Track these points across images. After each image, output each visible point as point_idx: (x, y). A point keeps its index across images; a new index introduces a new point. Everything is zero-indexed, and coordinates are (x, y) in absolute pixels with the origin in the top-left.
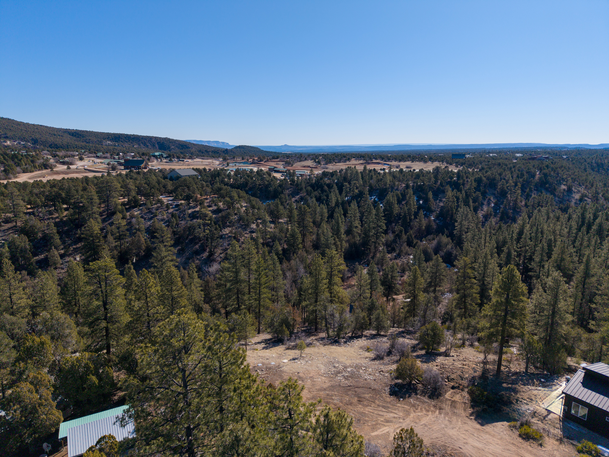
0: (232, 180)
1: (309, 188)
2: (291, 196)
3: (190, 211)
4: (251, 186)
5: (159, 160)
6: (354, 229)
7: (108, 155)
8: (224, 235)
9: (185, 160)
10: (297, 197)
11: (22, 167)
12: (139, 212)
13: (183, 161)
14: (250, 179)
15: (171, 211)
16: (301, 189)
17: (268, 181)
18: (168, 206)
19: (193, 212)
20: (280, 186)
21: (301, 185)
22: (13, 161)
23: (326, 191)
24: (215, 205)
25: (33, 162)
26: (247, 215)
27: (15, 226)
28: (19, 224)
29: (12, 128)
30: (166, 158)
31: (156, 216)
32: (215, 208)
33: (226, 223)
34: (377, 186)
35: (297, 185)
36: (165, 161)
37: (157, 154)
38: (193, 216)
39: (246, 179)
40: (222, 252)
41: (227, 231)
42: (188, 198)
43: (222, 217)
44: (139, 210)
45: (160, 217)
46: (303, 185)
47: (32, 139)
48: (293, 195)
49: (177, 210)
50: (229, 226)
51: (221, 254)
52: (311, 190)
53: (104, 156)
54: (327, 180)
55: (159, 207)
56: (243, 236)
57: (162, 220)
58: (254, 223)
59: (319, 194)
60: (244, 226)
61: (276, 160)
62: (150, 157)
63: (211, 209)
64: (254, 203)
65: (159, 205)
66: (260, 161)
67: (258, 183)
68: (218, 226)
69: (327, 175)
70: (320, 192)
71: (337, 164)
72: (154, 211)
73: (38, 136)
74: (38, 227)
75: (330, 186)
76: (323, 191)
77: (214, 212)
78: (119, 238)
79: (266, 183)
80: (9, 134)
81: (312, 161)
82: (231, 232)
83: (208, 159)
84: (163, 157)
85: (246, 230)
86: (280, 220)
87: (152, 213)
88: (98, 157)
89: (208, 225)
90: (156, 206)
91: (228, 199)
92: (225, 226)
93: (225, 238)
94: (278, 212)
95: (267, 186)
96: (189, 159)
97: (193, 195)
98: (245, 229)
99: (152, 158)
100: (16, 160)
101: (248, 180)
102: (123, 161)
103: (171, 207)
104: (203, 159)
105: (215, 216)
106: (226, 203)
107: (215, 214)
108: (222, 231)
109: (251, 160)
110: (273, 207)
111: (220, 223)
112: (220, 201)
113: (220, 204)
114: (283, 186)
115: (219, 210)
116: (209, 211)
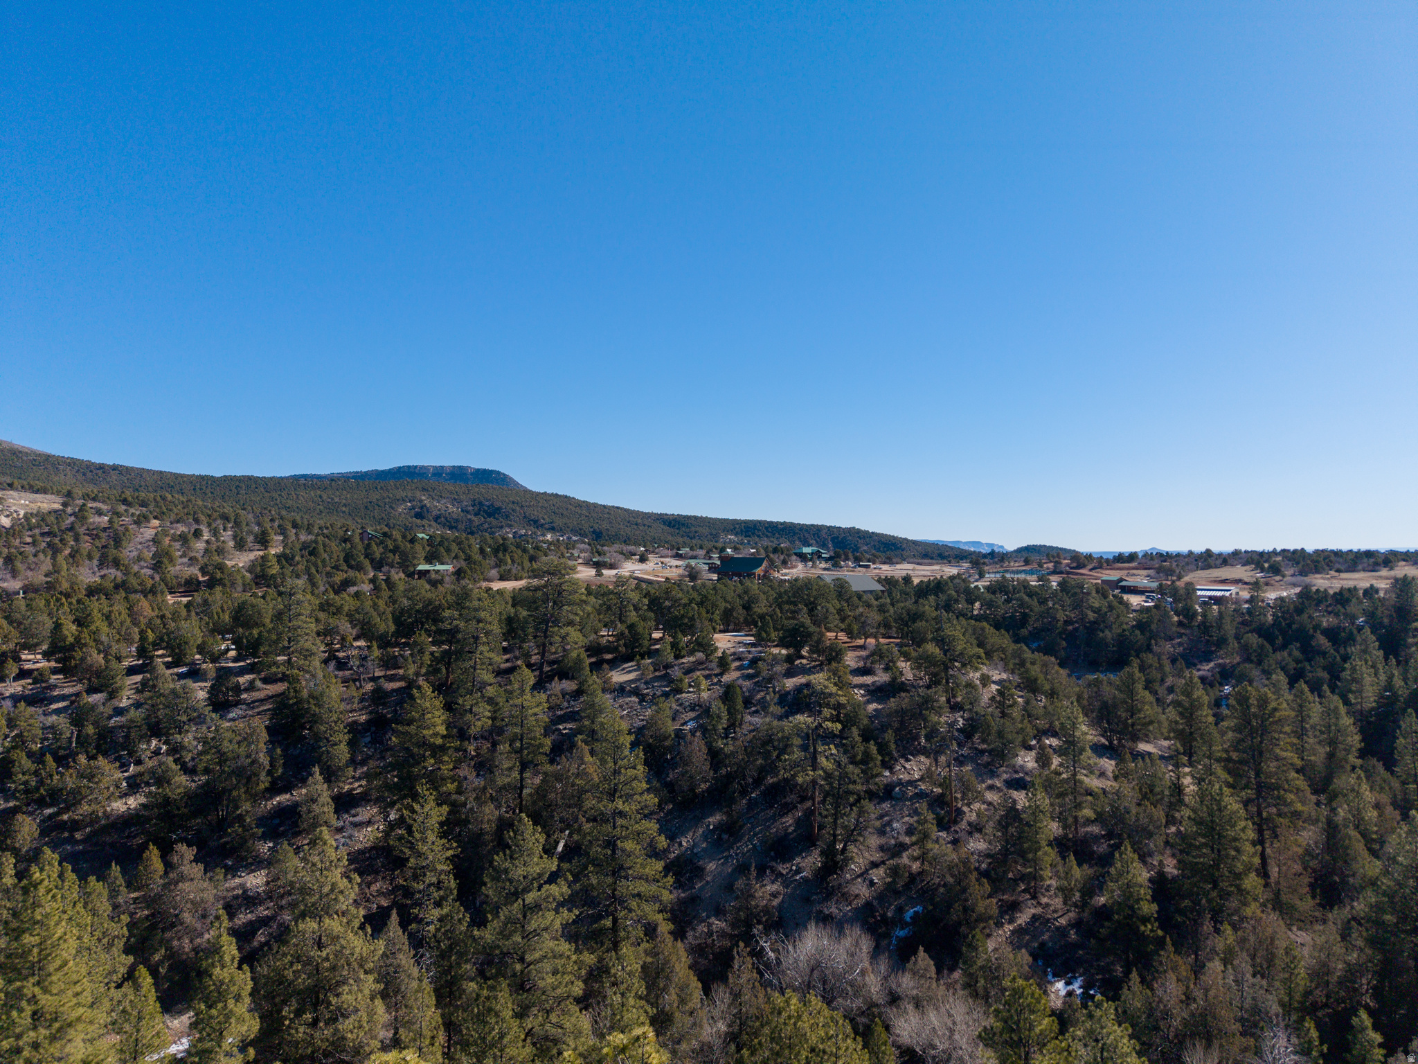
0: (977, 605)
1: (1254, 640)
2: (1181, 663)
3: (790, 683)
4: (1037, 625)
5: (811, 563)
7: (702, 553)
8: (900, 783)
9: (872, 566)
10: (1206, 668)
11: (503, 568)
12: (632, 676)
13: (867, 567)
14: (1035, 603)
15: (729, 677)
16: (1222, 642)
17: (1097, 611)
18: (723, 663)
19: (799, 689)
20: (1141, 626)
21: (1220, 627)
22: (496, 556)
24: (887, 669)
26: (1004, 715)
29: (565, 513)
30: (827, 560)
31: (680, 691)
32: (882, 677)
33: (917, 738)
35: (1205, 627)
36: (823, 565)
37: (807, 550)
38: (797, 702)
40: (877, 857)
41: (913, 769)
42: (794, 638)
43: (901, 713)
44: (639, 667)
45: (688, 697)
46: (1229, 629)
47: (594, 532)
48: (1191, 658)
49: (749, 677)
50: (924, 752)
51: (875, 865)
52: (1262, 647)
53: (691, 553)
54: (1321, 617)
55: (702, 663)
56: (979, 797)
57: (692, 707)
58: (1030, 748)
59: (1297, 661)
60: (986, 758)
61: (1126, 565)
62: (789, 555)
63: (868, 680)
64: (1035, 670)
65: (700, 655)
66: (1079, 567)
67: (1061, 616)
68: (873, 748)
70: (1297, 653)
71: (1344, 575)
72: (676, 673)
73: (604, 525)
75: (1337, 637)
76: (1310, 651)
77: (877, 693)
79: (1091, 616)
80: (559, 522)
81: (1247, 568)
82: (927, 776)
83: (930, 564)
84: (819, 557)
85: (993, 774)
86: (1143, 747)
87: (671, 681)
88: (678, 557)
89: (829, 737)
90: (692, 659)
91: (931, 648)
92: (908, 748)
93: (902, 798)
94: (1132, 712)
95: (1093, 627)
96: (884, 563)
97: (812, 629)
98: (988, 770)
99: (794, 557)
101: (1030, 607)
102: (718, 562)
103: (737, 664)
104: (918, 564)
105: (872, 707)
106: (921, 662)
107: (878, 701)
108: (891, 769)
109: (1051, 565)
110: (1108, 692)
111: (889, 736)
112: (907, 657)
113: (902, 665)
114: (1154, 627)
115: (894, 688)
116: (860, 686)
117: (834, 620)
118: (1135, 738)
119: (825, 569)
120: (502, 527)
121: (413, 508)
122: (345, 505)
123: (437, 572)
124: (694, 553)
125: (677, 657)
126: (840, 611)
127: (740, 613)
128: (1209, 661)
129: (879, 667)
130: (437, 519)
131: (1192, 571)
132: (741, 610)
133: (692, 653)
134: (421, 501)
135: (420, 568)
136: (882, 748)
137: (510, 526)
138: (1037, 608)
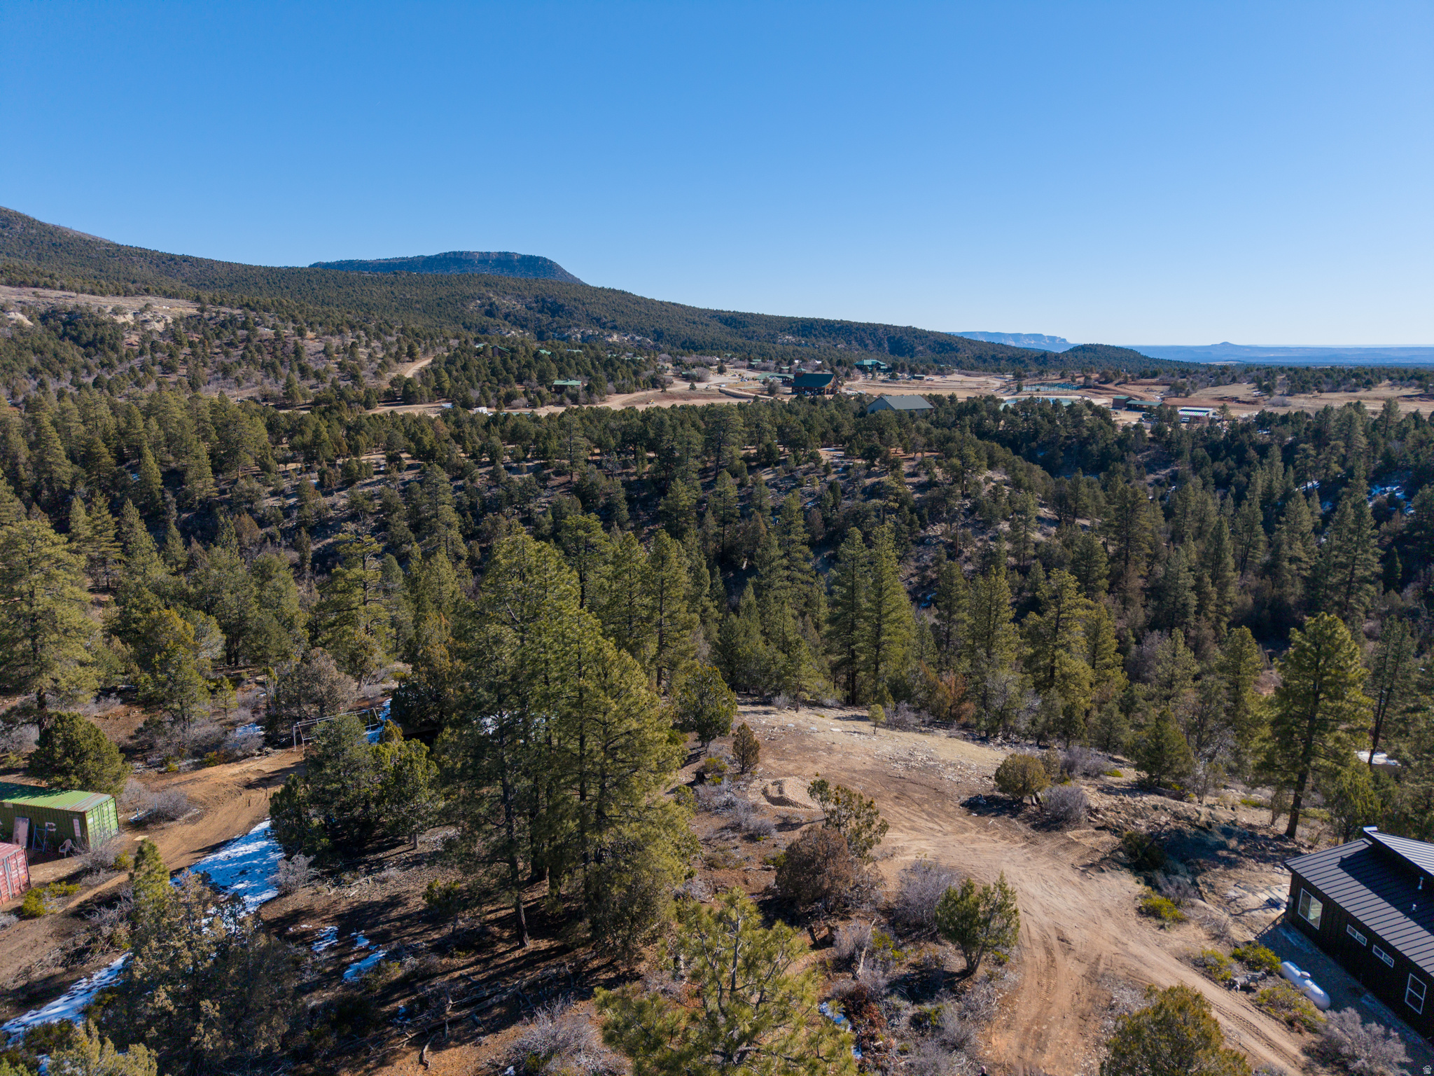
0: (1002, 422)
1: (1201, 452)
2: (1144, 470)
3: (868, 482)
4: (1046, 439)
5: (870, 375)
6: (1286, 564)
7: (772, 364)
8: (929, 537)
9: (926, 378)
10: (1163, 473)
11: (617, 383)
12: (771, 476)
13: (921, 378)
14: (1046, 423)
15: (831, 477)
16: (1179, 454)
17: (1090, 431)
18: (827, 469)
19: (874, 485)
20: (1121, 442)
21: (1179, 443)
23: (1250, 463)
24: (927, 473)
25: (636, 373)
26: (995, 501)
27: (569, 482)
28: (576, 478)
30: (885, 371)
31: (801, 485)
32: (923, 478)
33: (941, 513)
34: (1411, 457)
35: (1169, 443)
36: (882, 377)
37: (867, 362)
38: (872, 492)
39: (1036, 423)
40: (914, 571)
41: (937, 529)
42: (870, 454)
43: (933, 499)
44: (774, 471)
45: (807, 488)
46: (1187, 445)
47: (655, 331)
48: (1151, 467)
49: (843, 478)
50: (944, 521)
51: (912, 575)
52: (1204, 458)
53: (763, 365)
54: (1261, 436)
55: (814, 469)
56: (972, 543)
57: (810, 495)
58: (1008, 520)
59: (1229, 469)
60: (981, 525)
61: (1149, 380)
62: (852, 369)
63: (915, 480)
64: (1023, 474)
65: (812, 464)
66: (1104, 383)
67: (1064, 433)
68: (915, 517)
69: (1270, 423)
70: (1231, 463)
71: (1325, 395)
72: (799, 475)
73: (664, 325)
74: (601, 486)
75: (1263, 450)
76: (1242, 461)
77: (920, 487)
78: (723, 522)
79: (1085, 433)
80: (620, 321)
81: (1252, 385)
82: (945, 533)
83: (979, 376)
84: (879, 369)
85: (983, 533)
86: (1079, 521)
87: (795, 480)
88: (751, 368)
89: (891, 511)
90: (805, 466)
91: (956, 462)
92: (936, 518)
93: (930, 544)
94: (1076, 500)
95: (1084, 442)
96: (937, 374)
97: (882, 448)
98: (983, 531)
99: (856, 370)
100: (610, 370)
101: (1042, 426)
102: (792, 377)
103: (835, 469)
104: (968, 375)
105: (918, 495)
106: (951, 469)
107: (920, 492)
108: (924, 529)
109: (1082, 380)
110: (1066, 488)
111: (925, 511)
112: (940, 466)
113: (937, 471)
114: (1129, 442)
115: (931, 484)
116: (910, 484)
117: (896, 440)
118: (1076, 515)
119: (883, 381)
120: (570, 327)
121: (482, 306)
122: (417, 302)
123: (572, 387)
124: (766, 365)
125: (798, 465)
126: (899, 435)
127: (831, 435)
128: (1166, 468)
129: (922, 472)
130: (506, 316)
131: (1202, 388)
132: (832, 433)
133: (806, 462)
134: (490, 298)
135: (557, 382)
136: (921, 518)
137: (577, 326)
138: (1047, 426)
